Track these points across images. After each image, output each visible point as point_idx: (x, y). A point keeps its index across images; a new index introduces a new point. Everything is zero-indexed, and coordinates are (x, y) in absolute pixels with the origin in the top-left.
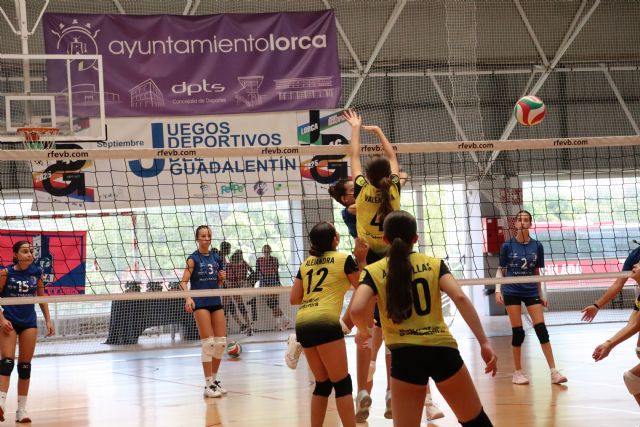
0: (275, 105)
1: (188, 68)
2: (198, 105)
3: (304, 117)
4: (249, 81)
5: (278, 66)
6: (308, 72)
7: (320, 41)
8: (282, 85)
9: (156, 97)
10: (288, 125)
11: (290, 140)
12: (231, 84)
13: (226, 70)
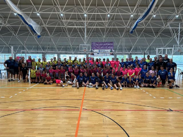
0: (108, 49)
1: (102, 46)
2: (102, 49)
3: (110, 50)
4: (106, 47)
5: (109, 46)
6: (111, 47)
7: (112, 44)
8: (109, 47)
9: (99, 48)
10: (109, 50)
11: (109, 52)
12: (105, 47)
13: (105, 46)
